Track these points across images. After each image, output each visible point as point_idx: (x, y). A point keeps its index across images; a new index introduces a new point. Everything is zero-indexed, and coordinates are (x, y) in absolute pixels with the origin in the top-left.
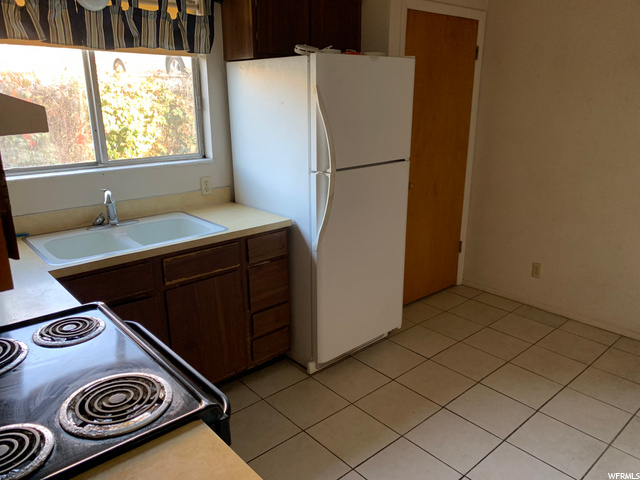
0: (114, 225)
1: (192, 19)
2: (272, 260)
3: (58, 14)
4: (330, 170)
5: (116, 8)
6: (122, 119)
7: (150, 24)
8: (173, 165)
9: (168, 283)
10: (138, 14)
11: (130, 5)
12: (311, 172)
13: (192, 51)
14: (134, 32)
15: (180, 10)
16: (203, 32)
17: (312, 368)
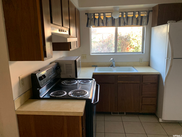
0: (114, 67)
1: (142, 17)
2: (151, 83)
3: (109, 20)
4: (171, 58)
5: (122, 17)
6: (139, 43)
7: (130, 20)
8: (132, 54)
9: (118, 82)
10: (127, 18)
11: (126, 16)
12: (165, 58)
13: (141, 25)
14: (126, 22)
15: (139, 15)
16: (145, 20)
17: (160, 120)
